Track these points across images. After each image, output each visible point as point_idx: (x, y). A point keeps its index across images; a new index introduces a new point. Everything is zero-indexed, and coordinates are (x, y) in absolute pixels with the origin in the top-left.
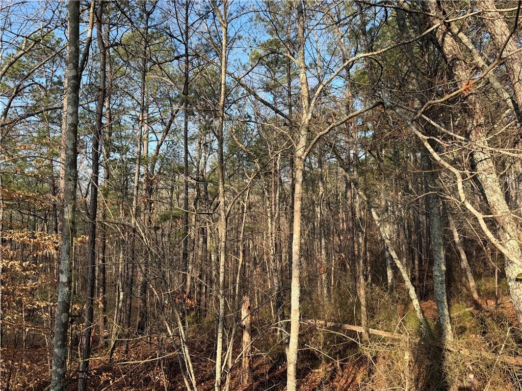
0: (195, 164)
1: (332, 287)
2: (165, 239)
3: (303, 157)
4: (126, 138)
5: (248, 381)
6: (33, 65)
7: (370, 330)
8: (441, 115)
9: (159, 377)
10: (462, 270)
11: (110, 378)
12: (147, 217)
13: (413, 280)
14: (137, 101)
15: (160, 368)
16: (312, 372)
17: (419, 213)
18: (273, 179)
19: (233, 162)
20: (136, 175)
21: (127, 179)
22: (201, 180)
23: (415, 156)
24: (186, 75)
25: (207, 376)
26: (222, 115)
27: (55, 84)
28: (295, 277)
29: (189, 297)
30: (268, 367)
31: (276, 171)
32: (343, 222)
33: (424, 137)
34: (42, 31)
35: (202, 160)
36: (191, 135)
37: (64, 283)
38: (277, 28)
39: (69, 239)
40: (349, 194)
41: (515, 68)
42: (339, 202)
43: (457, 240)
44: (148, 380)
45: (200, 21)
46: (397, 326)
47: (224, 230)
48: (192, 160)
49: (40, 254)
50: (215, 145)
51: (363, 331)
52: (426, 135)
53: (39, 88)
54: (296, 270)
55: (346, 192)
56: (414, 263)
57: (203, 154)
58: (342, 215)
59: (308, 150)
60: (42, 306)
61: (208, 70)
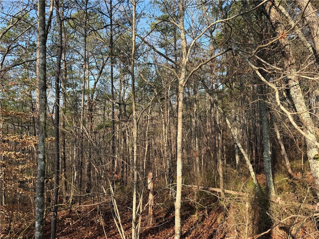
0: (118, 93)
1: (202, 167)
2: (101, 140)
3: (183, 85)
4: (76, 78)
5: (152, 222)
6: (17, 34)
7: (225, 190)
8: (269, 59)
9: (99, 220)
10: (282, 156)
11: (70, 221)
12: (90, 126)
13: (252, 162)
14: (81, 55)
15: (100, 215)
16: (190, 217)
17: (256, 122)
18: (166, 102)
19: (141, 92)
20: (82, 100)
21: (77, 104)
22: (122, 104)
23: (253, 87)
24: (111, 39)
25: (128, 220)
26: (133, 60)
27: (31, 45)
28: (179, 157)
29: (116, 173)
30: (164, 215)
31: (167, 97)
32: (209, 128)
33: (256, 68)
34: (22, 12)
35: (122, 92)
36: (115, 76)
37: (41, 159)
38: (167, 8)
39: (43, 133)
40: (212, 111)
41: (314, 27)
42: (207, 116)
43: (279, 137)
44: (92, 223)
45: (119, 4)
46: (241, 188)
47: (136, 130)
48: (116, 91)
49: (26, 147)
50: (130, 82)
51: (221, 191)
52: (257, 67)
53: (22, 48)
54: (180, 153)
55: (211, 110)
56: (252, 152)
57: (122, 88)
58: (208, 124)
59: (186, 80)
60: (28, 179)
61: (125, 35)
